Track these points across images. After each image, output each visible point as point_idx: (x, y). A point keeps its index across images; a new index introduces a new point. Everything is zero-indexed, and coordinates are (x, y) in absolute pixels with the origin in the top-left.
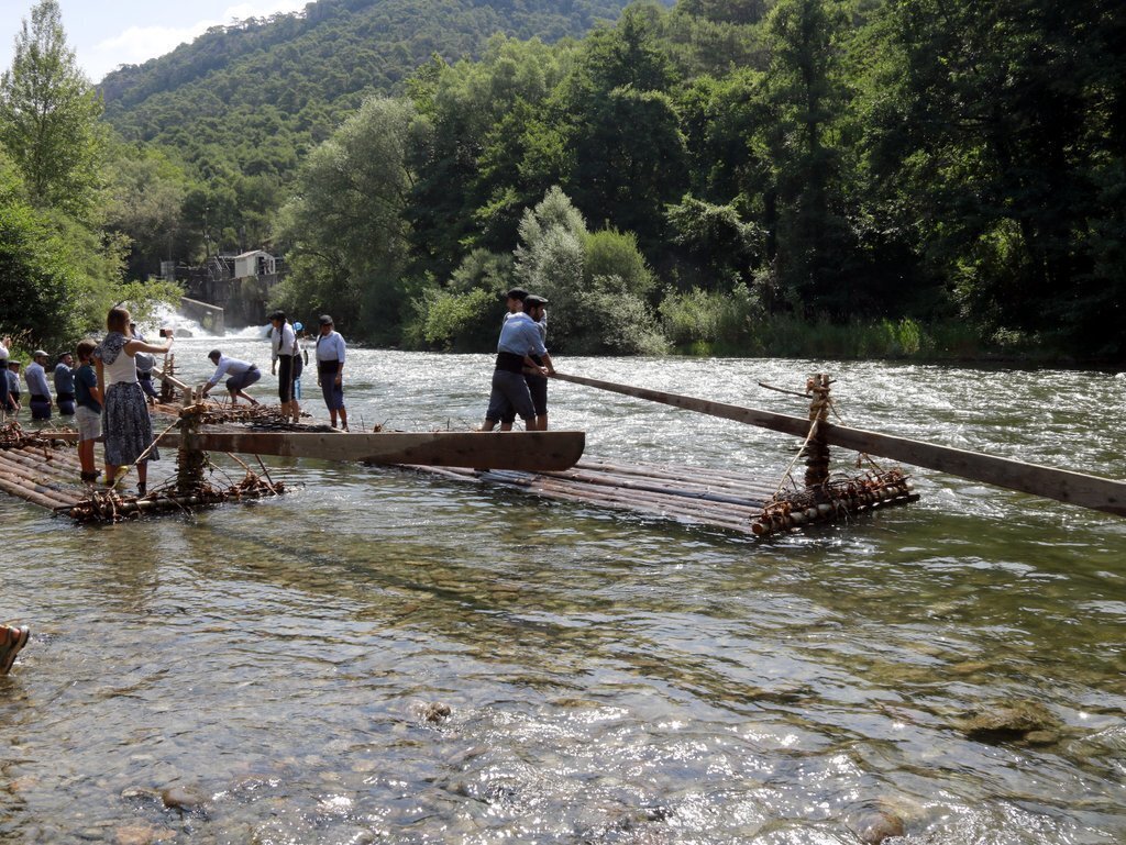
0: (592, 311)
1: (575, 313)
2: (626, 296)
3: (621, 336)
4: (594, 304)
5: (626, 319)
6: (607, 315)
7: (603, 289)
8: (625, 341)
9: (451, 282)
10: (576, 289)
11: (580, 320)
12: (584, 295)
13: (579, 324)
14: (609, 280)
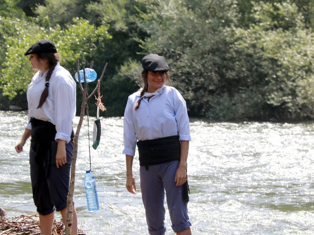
0: (250, 56)
1: (224, 59)
2: (302, 33)
3: (293, 93)
4: (254, 46)
5: (302, 67)
6: (274, 61)
7: (268, 23)
8: (300, 101)
9: (41, 9)
10: (228, 23)
11: (232, 69)
12: (239, 31)
13: (231, 75)
14: (277, 9)
